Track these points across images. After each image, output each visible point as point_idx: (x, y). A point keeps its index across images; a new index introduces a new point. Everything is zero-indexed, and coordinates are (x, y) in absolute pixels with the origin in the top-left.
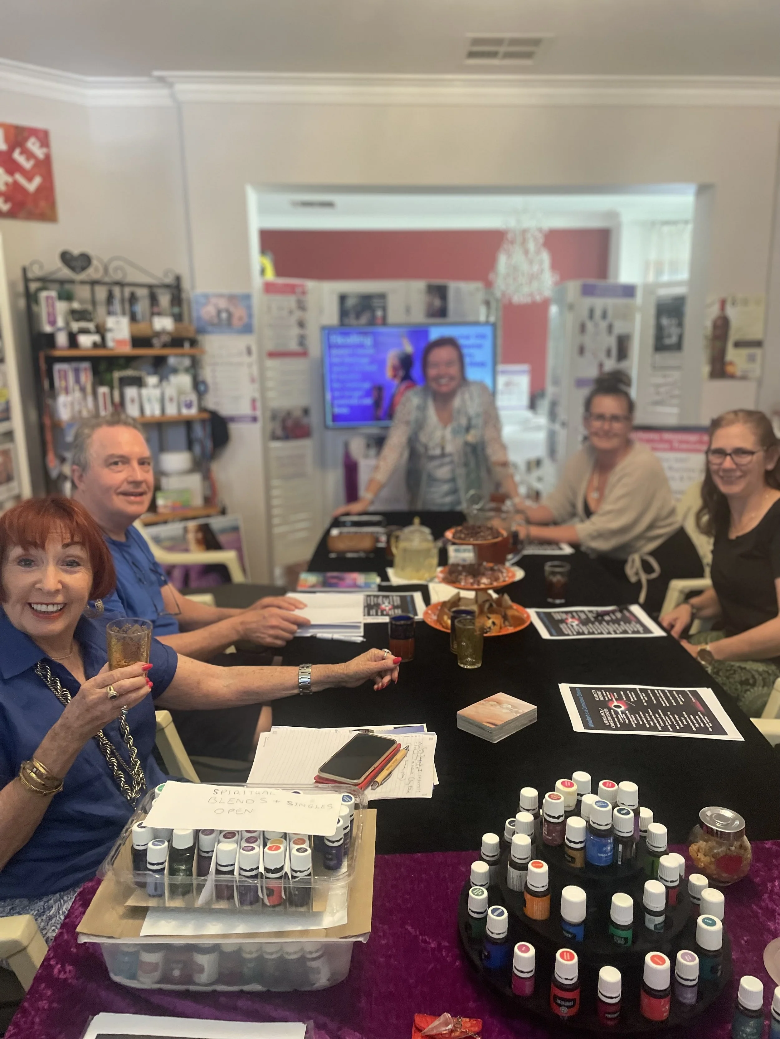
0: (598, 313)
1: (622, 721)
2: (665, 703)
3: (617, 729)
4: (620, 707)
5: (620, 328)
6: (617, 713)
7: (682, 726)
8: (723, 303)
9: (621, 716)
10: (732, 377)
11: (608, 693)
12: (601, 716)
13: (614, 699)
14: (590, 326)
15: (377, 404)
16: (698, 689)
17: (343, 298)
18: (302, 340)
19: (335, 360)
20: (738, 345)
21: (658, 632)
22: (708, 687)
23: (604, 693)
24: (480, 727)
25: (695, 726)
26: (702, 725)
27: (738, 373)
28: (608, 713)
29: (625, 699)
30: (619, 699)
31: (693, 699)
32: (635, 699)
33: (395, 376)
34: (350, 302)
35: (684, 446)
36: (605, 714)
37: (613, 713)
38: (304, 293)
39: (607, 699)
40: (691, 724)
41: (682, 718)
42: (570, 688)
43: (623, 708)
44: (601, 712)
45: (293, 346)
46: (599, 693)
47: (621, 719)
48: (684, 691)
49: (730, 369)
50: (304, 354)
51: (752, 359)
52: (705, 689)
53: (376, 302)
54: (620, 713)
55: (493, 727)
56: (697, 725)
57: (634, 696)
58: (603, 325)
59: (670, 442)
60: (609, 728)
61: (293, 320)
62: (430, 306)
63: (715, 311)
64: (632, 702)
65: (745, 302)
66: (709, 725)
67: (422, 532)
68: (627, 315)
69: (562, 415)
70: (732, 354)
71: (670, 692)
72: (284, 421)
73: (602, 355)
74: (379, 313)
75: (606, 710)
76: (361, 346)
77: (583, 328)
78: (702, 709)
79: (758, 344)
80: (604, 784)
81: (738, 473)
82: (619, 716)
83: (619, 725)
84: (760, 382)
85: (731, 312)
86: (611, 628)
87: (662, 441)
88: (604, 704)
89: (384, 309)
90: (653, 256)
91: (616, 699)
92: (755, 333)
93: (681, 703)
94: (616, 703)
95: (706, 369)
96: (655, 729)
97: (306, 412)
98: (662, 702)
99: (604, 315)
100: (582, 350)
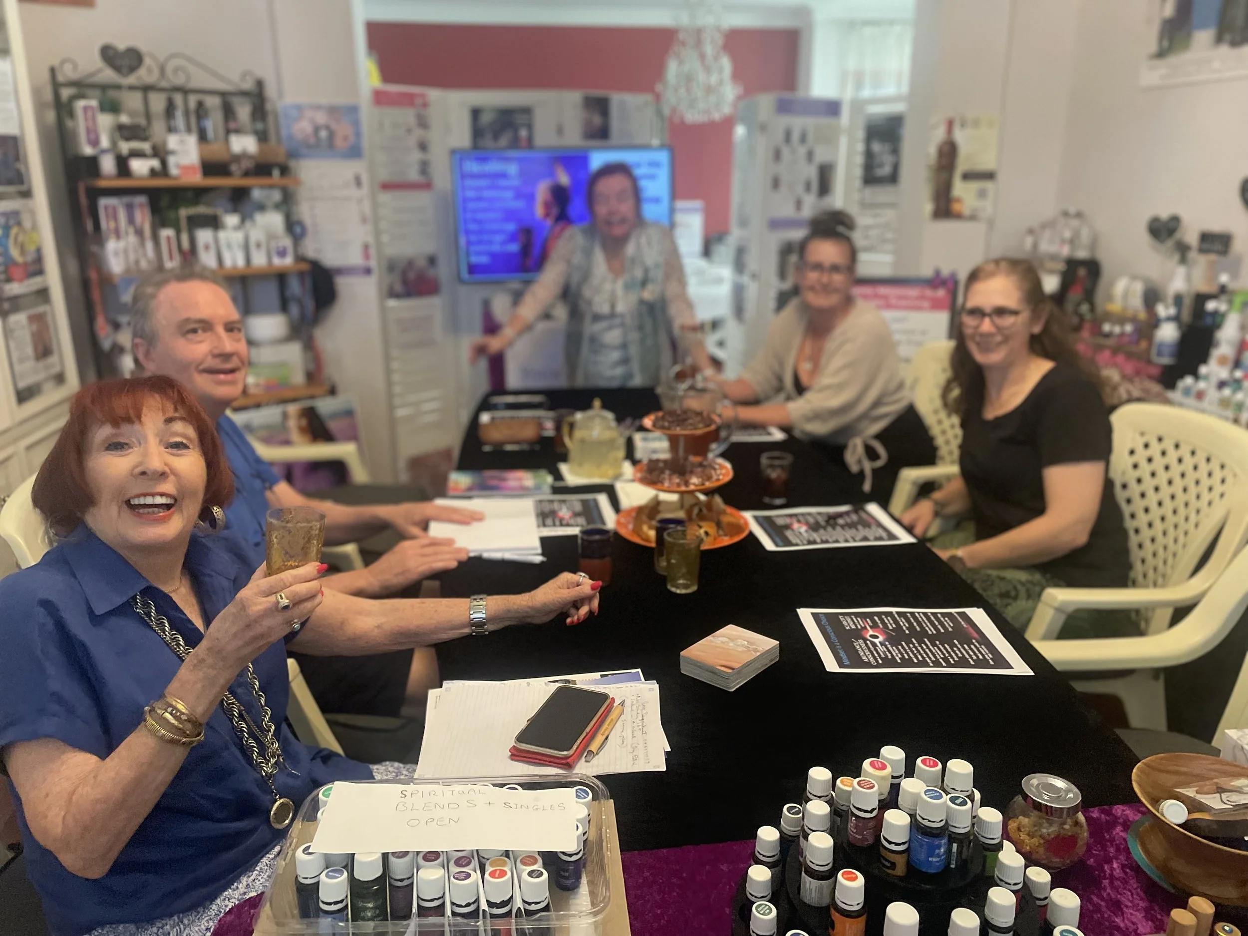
0: (796, 136)
1: (883, 656)
2: (931, 631)
3: (878, 666)
4: (877, 637)
5: (822, 155)
6: (874, 645)
7: (956, 659)
8: (950, 124)
9: (880, 648)
10: (959, 216)
11: (859, 619)
12: (857, 651)
13: (868, 628)
14: (786, 152)
15: (526, 250)
16: (968, 611)
17: (476, 113)
18: (424, 167)
19: (470, 194)
20: (968, 176)
21: (905, 538)
22: (978, 607)
23: (854, 619)
24: (713, 671)
25: (972, 658)
26: (981, 657)
27: (966, 212)
28: (863, 645)
29: (881, 626)
30: (874, 626)
31: (963, 623)
32: (894, 626)
33: (547, 215)
34: (486, 118)
35: (903, 303)
36: (861, 646)
37: (871, 646)
38: (425, 105)
39: (859, 627)
40: (967, 656)
41: (955, 649)
42: (813, 614)
43: (881, 638)
44: (855, 644)
45: (414, 175)
46: (849, 620)
47: (881, 653)
48: (951, 613)
49: (956, 207)
50: (427, 186)
51: (982, 194)
52: (975, 609)
53: (520, 119)
54: (879, 645)
55: (730, 671)
56: (975, 657)
57: (892, 622)
58: (802, 151)
59: (885, 297)
60: (868, 665)
61: (412, 141)
62: (588, 124)
63: (939, 135)
64: (891, 630)
65: (976, 123)
66: (989, 656)
67: (604, 418)
68: (830, 139)
69: (752, 263)
70: (961, 189)
71: (934, 614)
72: (404, 273)
73: (800, 189)
74: (523, 133)
75: (861, 641)
76: (503, 175)
77: (777, 155)
78: (975, 635)
79: (989, 176)
80: (923, 762)
81: (999, 338)
82: (879, 650)
83: (880, 662)
84: (991, 223)
85: (959, 136)
86: (849, 533)
87: (876, 296)
88: (858, 634)
89: (530, 127)
90: (852, 64)
91: (871, 627)
92: (987, 162)
93: (950, 629)
94: (871, 632)
95: (928, 207)
96: (924, 664)
97: (432, 261)
98: (927, 628)
99: (803, 139)
100: (776, 183)
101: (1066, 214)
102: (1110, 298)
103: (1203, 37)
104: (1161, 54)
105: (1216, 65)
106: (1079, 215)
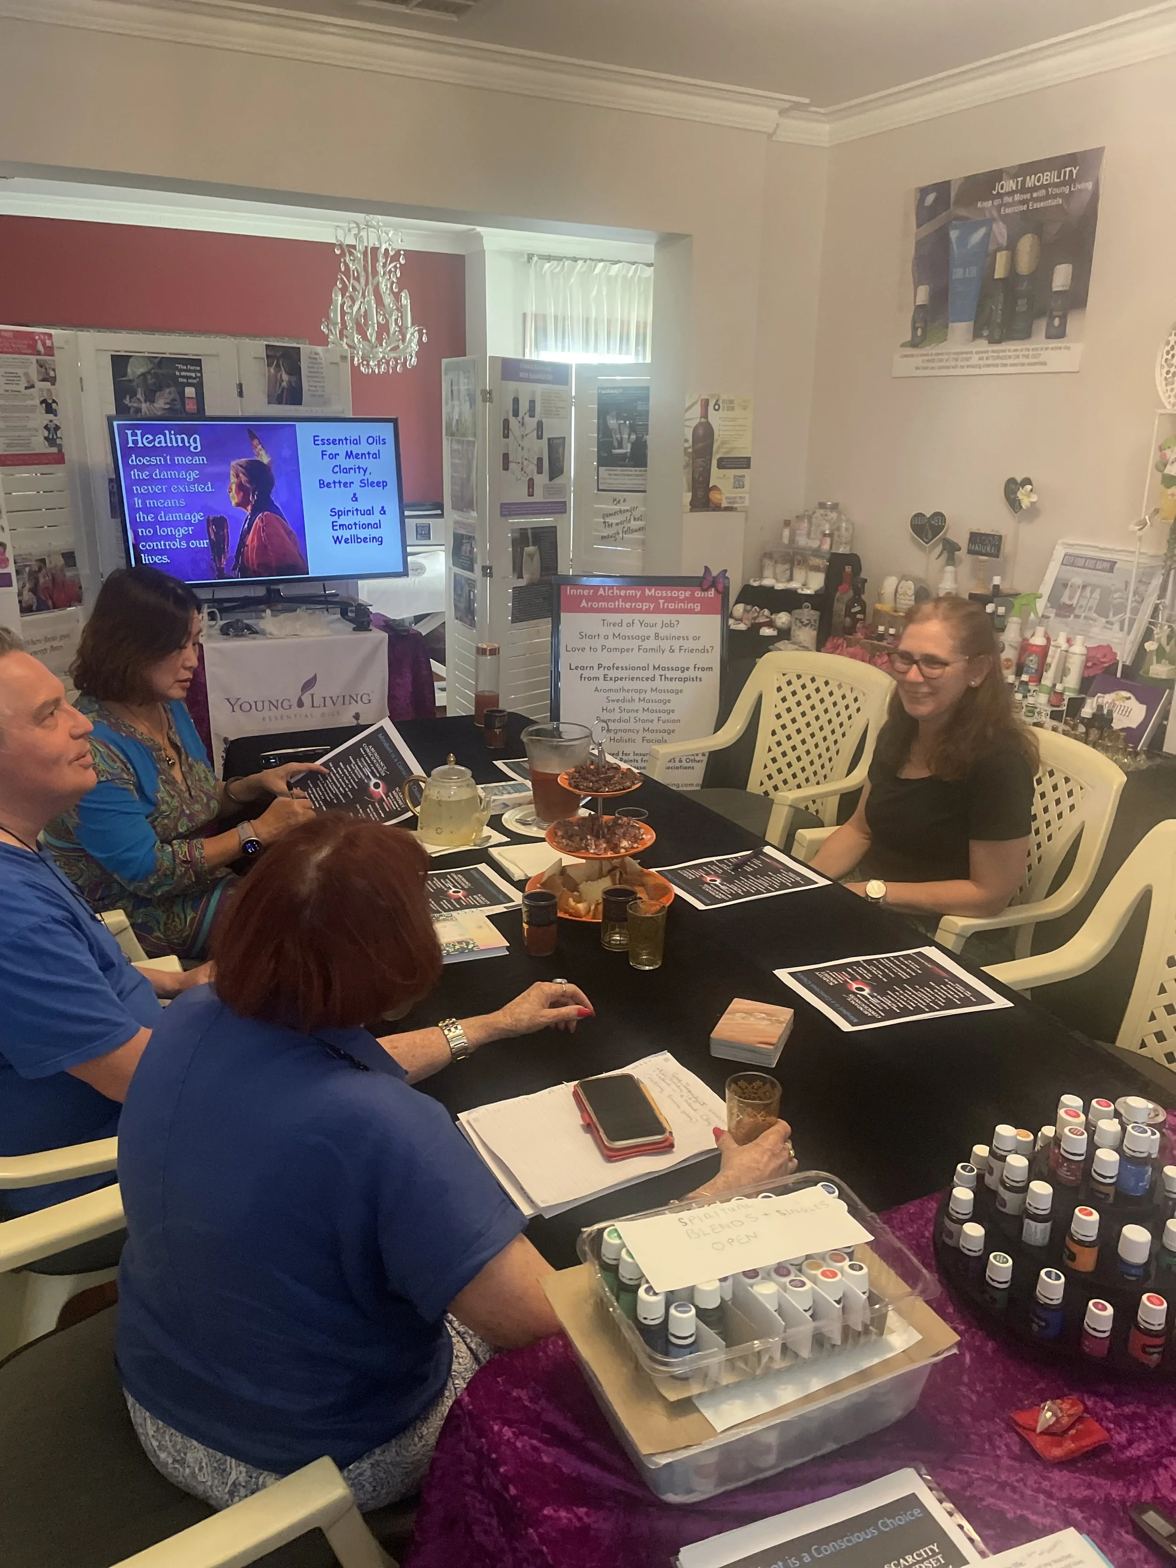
0: (524, 406)
1: (881, 1008)
2: (905, 976)
3: (883, 1019)
4: (863, 990)
5: (551, 429)
6: (865, 997)
7: (943, 1001)
8: (705, 406)
9: (873, 1001)
10: (718, 508)
11: (835, 973)
12: (854, 1006)
13: (849, 981)
14: (514, 425)
15: (217, 547)
16: (923, 950)
17: (119, 362)
18: (52, 433)
19: (135, 474)
20: (724, 464)
22: (930, 946)
23: (831, 974)
24: (752, 1050)
25: (956, 998)
26: (961, 995)
27: (724, 504)
28: (857, 1000)
29: (859, 977)
30: (853, 978)
31: (927, 964)
32: (870, 975)
33: (243, 504)
34: (134, 370)
35: (671, 606)
36: (855, 1001)
37: (864, 1000)
38: (50, 351)
39: (841, 981)
40: (950, 996)
41: (935, 990)
42: (790, 974)
43: (867, 990)
44: (849, 999)
45: (39, 445)
46: (827, 976)
47: (877, 1005)
48: (909, 955)
49: (714, 496)
50: (59, 459)
51: (739, 483)
52: (927, 947)
54: (869, 997)
55: (771, 1047)
57: (865, 972)
58: (532, 423)
59: (653, 599)
60: (874, 1020)
61: (35, 398)
62: (274, 382)
63: (695, 416)
64: (870, 980)
65: (730, 406)
66: (968, 994)
67: (461, 774)
68: (559, 411)
70: (717, 476)
71: (896, 957)
72: (34, 576)
73: (532, 469)
75: (852, 996)
76: (184, 451)
77: (506, 429)
78: (945, 975)
79: (745, 463)
83: (883, 1014)
84: (748, 515)
85: (714, 418)
86: (764, 882)
87: (644, 599)
88: (844, 988)
89: (199, 387)
90: (531, 308)
91: (851, 980)
92: (743, 447)
93: (918, 971)
94: (855, 985)
95: (688, 497)
96: (918, 1011)
97: (69, 558)
98: (899, 973)
100: (506, 462)
101: (822, 506)
102: (880, 598)
103: (960, 329)
104: (914, 343)
105: (975, 359)
106: (835, 507)
